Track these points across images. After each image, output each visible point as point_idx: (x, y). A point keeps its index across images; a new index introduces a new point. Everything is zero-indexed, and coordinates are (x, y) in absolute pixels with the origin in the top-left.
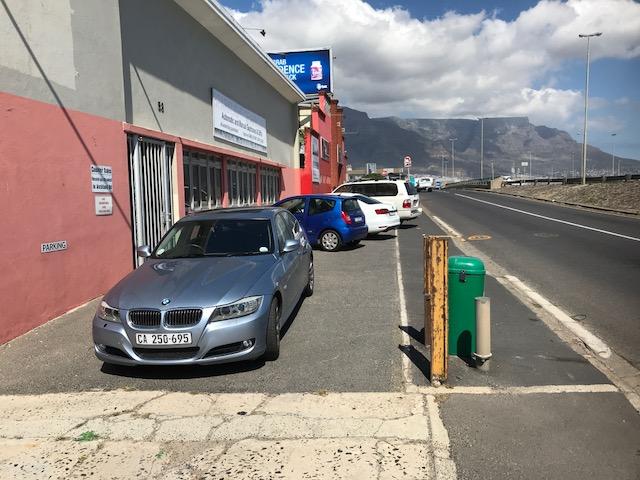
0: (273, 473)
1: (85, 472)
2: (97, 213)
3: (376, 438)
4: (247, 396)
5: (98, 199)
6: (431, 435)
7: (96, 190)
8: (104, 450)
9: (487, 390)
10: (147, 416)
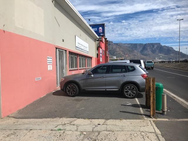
0: (115, 140)
1: (62, 138)
2: (48, 70)
3: (140, 131)
4: (100, 120)
5: (49, 66)
6: (155, 131)
7: (48, 64)
8: (65, 133)
9: (167, 120)
10: (74, 125)
